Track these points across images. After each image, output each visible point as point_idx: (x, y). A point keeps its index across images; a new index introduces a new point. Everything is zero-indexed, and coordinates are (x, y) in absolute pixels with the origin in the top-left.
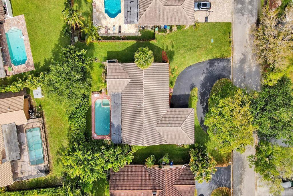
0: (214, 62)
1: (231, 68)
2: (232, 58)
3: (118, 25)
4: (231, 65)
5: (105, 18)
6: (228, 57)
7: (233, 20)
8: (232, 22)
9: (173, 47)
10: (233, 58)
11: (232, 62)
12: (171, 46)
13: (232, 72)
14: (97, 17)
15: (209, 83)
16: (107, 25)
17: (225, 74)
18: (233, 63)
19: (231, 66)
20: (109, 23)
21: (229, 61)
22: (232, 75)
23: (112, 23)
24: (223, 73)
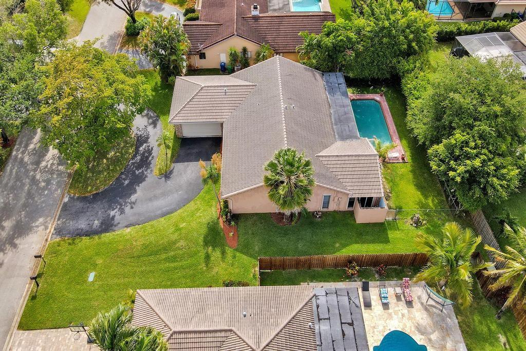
0: (101, 227)
1: (60, 216)
2: (48, 237)
3: (375, 311)
4: (55, 223)
5: (421, 330)
6: (58, 239)
7: (8, 337)
8: (15, 331)
9: (208, 257)
10: (46, 237)
11: (53, 229)
12: (212, 258)
13: (61, 208)
14: (448, 335)
15: (123, 184)
16: (408, 311)
17: (79, 205)
18: (50, 227)
19: (59, 219)
20: (403, 315)
21: (59, 231)
22: (62, 203)
23: (395, 317)
24: (83, 205)
